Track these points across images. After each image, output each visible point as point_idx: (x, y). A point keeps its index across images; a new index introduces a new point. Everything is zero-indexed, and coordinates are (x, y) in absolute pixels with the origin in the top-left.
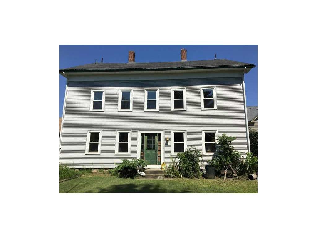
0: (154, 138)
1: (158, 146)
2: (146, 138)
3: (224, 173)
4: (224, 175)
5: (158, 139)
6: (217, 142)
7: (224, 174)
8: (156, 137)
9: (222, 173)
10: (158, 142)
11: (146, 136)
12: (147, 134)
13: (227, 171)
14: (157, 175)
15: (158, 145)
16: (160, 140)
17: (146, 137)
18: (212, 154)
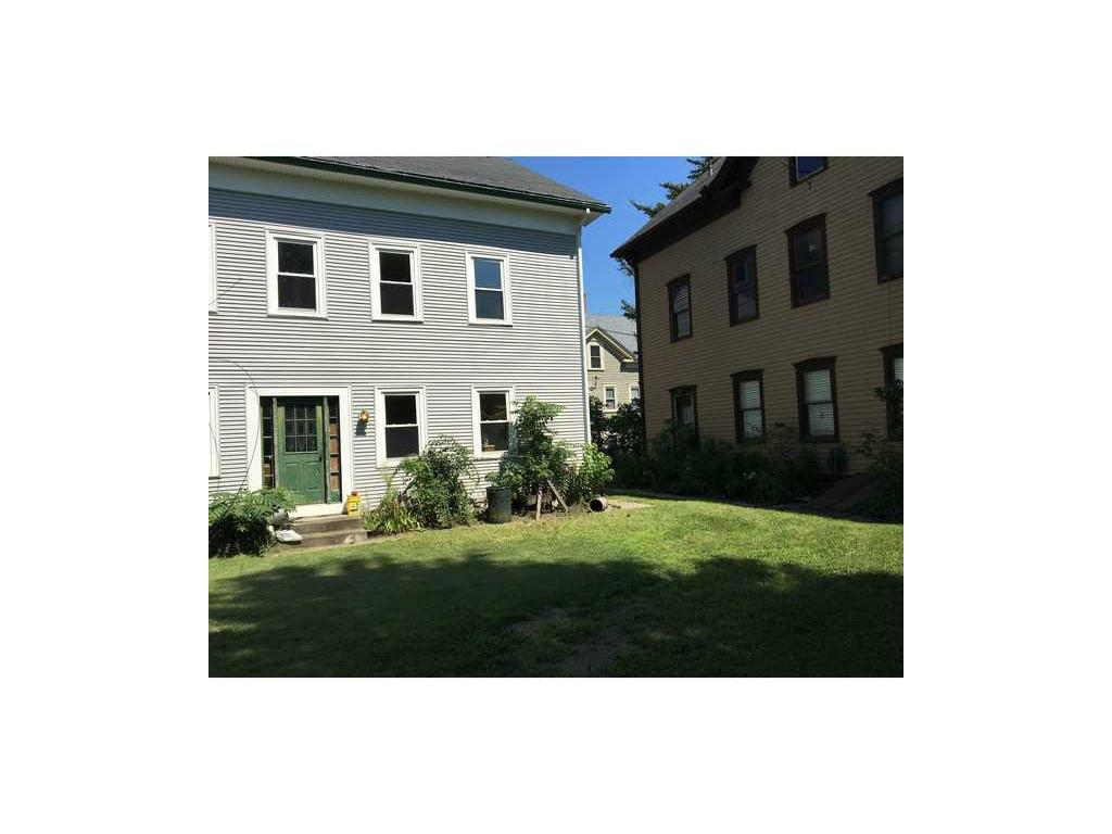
0: (313, 415)
1: (328, 439)
2: (279, 414)
3: (534, 502)
4: (534, 508)
5: (327, 418)
6: (512, 418)
7: (536, 504)
8: (319, 409)
9: (531, 502)
10: (329, 428)
11: (278, 406)
12: (282, 400)
13: (543, 497)
14: (339, 532)
15: (328, 435)
16: (335, 420)
17: (282, 410)
18: (499, 454)
